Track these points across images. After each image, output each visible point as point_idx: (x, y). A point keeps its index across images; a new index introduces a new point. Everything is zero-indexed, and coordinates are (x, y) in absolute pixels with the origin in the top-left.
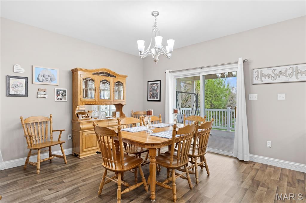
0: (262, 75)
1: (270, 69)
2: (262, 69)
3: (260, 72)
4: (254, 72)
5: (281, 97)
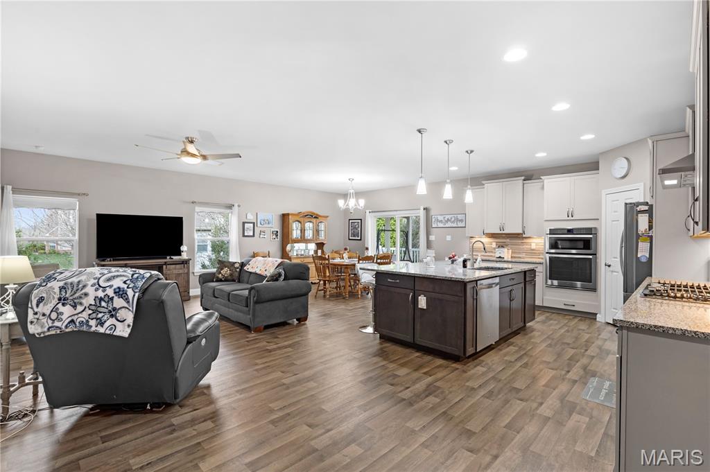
0: (438, 221)
1: (442, 216)
2: (438, 216)
3: (436, 218)
4: (433, 218)
5: (449, 238)
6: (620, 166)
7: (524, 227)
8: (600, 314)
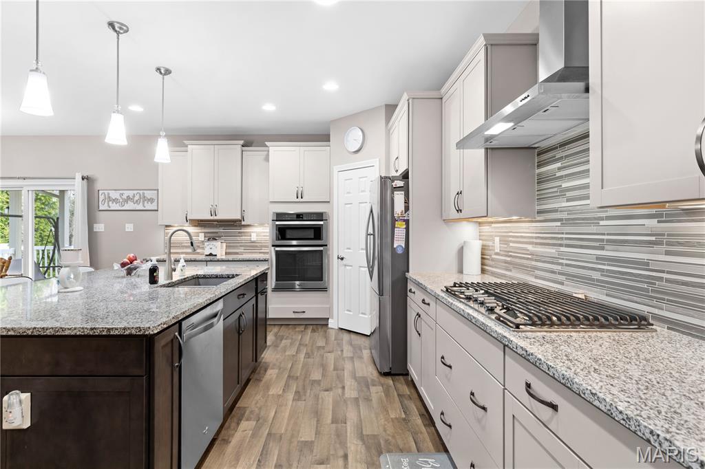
0: (110, 199)
1: (118, 191)
2: (110, 192)
3: (106, 194)
4: (100, 194)
5: (129, 227)
6: (354, 138)
7: (242, 211)
8: (332, 318)
